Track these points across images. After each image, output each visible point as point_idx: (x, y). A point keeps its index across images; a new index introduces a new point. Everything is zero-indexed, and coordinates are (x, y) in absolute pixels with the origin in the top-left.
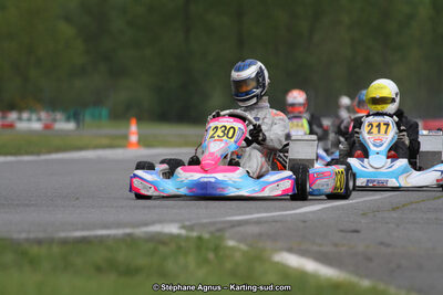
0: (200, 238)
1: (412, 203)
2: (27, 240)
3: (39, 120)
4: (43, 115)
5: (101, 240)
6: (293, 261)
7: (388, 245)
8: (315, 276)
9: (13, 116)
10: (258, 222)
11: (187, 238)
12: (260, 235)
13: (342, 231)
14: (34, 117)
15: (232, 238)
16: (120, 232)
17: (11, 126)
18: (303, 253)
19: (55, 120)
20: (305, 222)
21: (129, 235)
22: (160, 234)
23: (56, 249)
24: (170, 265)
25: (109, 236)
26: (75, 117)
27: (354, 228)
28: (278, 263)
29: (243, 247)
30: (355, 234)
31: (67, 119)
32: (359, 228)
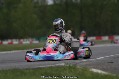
2: (23, 69)
3: (29, 41)
4: (30, 40)
5: (44, 68)
6: (95, 70)
8: (101, 74)
9: (22, 40)
10: (86, 62)
11: (67, 66)
12: (86, 65)
14: (27, 40)
15: (78, 66)
16: (49, 66)
17: (21, 43)
18: (97, 68)
19: (33, 41)
20: (98, 61)
21: (51, 66)
22: (59, 65)
23: (31, 71)
24: (62, 73)
25: (45, 67)
26: (38, 39)
27: (112, 61)
28: (91, 71)
29: (81, 68)
31: (37, 40)
32: (113, 62)
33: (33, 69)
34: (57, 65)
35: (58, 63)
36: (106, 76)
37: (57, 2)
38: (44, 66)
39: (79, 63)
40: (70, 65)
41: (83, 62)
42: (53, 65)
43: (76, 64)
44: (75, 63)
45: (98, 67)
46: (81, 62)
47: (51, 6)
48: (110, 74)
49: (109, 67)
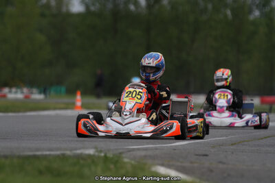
0: (105, 156)
1: (244, 141)
3: (22, 93)
4: (25, 90)
5: (45, 157)
6: (162, 170)
7: (224, 163)
9: (6, 90)
10: (146, 149)
11: (99, 157)
12: (145, 156)
13: (197, 155)
14: (19, 90)
15: (126, 158)
16: (58, 153)
17: (4, 96)
18: (169, 166)
19: (32, 93)
20: (175, 150)
21: (63, 155)
22: (81, 154)
24: (86, 171)
25: (50, 155)
26: (44, 91)
27: (204, 153)
28: (153, 172)
29: (133, 162)
30: (205, 157)
31: (40, 93)
32: (208, 154)
33: (19, 157)
34: (79, 152)
35: (80, 149)
37: (92, 8)
38: (48, 153)
39: (129, 151)
40: (108, 155)
41: (138, 149)
42: (68, 153)
43: (120, 153)
44: (121, 151)
45: (171, 163)
46: (134, 150)
47: (79, 15)
49: (196, 165)
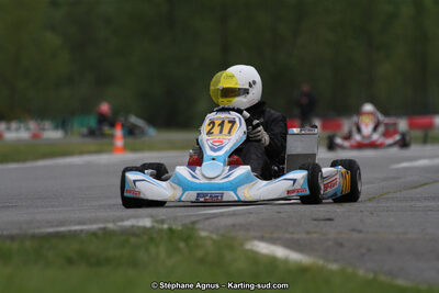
0: (170, 230)
3: (28, 129)
4: (32, 125)
5: (74, 235)
6: (263, 248)
7: (360, 231)
8: (286, 261)
9: (2, 127)
10: (234, 214)
11: (161, 230)
12: (234, 226)
13: (316, 220)
14: (22, 125)
15: (204, 230)
16: (94, 227)
18: (273, 241)
19: (44, 129)
21: (104, 229)
22: (133, 226)
23: (28, 243)
24: (141, 254)
25: (82, 231)
26: (63, 124)
27: (328, 217)
28: (248, 250)
29: (214, 237)
30: (328, 222)
31: (56, 128)
32: (332, 216)
33: (33, 237)
34: (128, 223)
35: (128, 218)
36: (303, 270)
38: (78, 228)
39: (208, 219)
40: (174, 227)
41: (222, 215)
42: (110, 226)
43: (194, 223)
44: (193, 219)
45: (275, 235)
46: (215, 216)
48: (321, 262)
49: (315, 236)
